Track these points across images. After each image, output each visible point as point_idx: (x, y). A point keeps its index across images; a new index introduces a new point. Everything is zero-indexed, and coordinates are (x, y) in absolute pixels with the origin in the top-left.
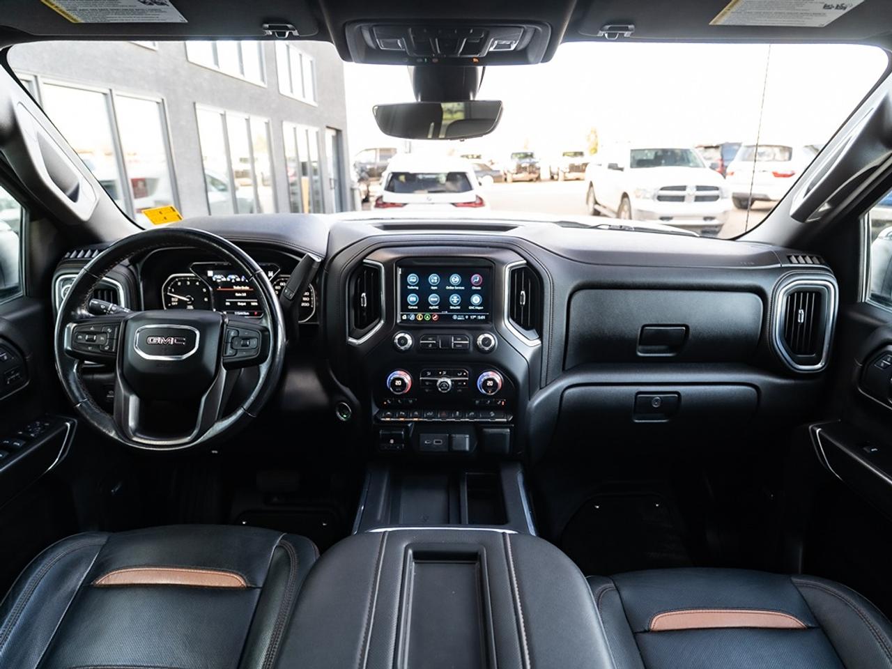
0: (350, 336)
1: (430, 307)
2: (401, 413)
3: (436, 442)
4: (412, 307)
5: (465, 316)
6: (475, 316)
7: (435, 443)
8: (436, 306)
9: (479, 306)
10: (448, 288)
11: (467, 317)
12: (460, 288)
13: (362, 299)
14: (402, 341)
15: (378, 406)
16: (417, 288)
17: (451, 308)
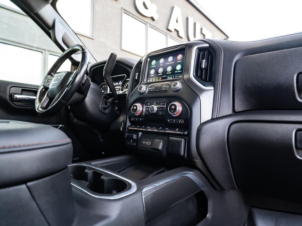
1: (159, 75)
2: (137, 126)
4: (152, 76)
5: (173, 76)
6: (177, 76)
7: (147, 144)
8: (161, 73)
9: (179, 70)
10: (167, 64)
12: (172, 63)
14: (140, 88)
16: (155, 66)
17: (167, 73)
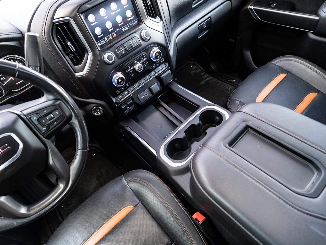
0: (75, 72)
1: (109, 31)
2: (125, 93)
3: (146, 95)
4: (100, 36)
5: (127, 26)
6: (132, 24)
10: (112, 14)
11: (129, 26)
12: (118, 10)
13: (70, 47)
14: (110, 58)
15: (114, 97)
16: (97, 23)
17: (119, 25)
